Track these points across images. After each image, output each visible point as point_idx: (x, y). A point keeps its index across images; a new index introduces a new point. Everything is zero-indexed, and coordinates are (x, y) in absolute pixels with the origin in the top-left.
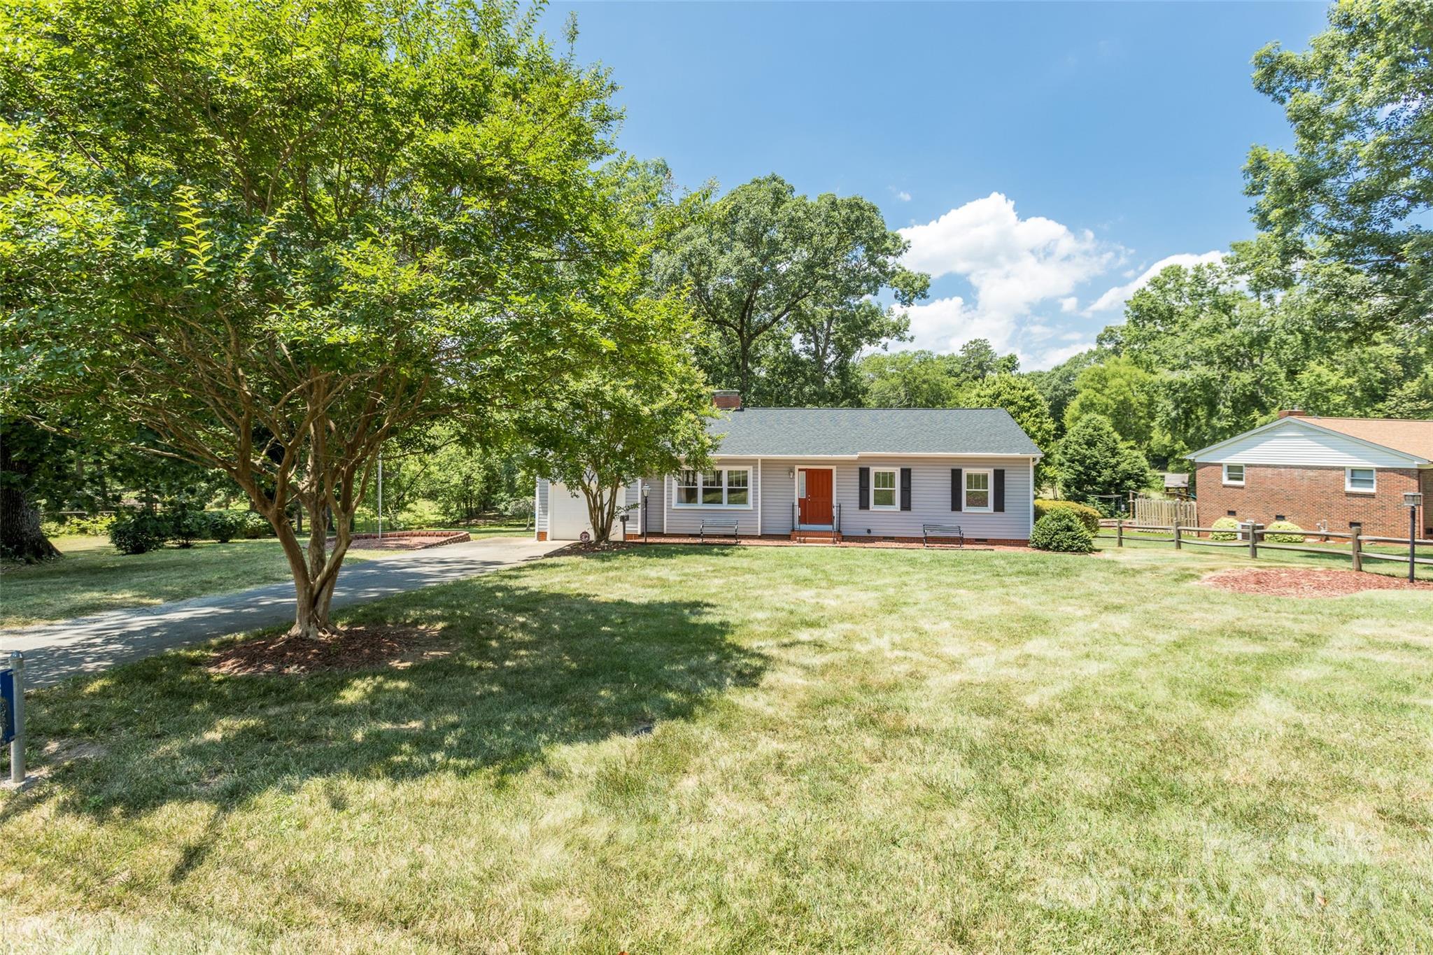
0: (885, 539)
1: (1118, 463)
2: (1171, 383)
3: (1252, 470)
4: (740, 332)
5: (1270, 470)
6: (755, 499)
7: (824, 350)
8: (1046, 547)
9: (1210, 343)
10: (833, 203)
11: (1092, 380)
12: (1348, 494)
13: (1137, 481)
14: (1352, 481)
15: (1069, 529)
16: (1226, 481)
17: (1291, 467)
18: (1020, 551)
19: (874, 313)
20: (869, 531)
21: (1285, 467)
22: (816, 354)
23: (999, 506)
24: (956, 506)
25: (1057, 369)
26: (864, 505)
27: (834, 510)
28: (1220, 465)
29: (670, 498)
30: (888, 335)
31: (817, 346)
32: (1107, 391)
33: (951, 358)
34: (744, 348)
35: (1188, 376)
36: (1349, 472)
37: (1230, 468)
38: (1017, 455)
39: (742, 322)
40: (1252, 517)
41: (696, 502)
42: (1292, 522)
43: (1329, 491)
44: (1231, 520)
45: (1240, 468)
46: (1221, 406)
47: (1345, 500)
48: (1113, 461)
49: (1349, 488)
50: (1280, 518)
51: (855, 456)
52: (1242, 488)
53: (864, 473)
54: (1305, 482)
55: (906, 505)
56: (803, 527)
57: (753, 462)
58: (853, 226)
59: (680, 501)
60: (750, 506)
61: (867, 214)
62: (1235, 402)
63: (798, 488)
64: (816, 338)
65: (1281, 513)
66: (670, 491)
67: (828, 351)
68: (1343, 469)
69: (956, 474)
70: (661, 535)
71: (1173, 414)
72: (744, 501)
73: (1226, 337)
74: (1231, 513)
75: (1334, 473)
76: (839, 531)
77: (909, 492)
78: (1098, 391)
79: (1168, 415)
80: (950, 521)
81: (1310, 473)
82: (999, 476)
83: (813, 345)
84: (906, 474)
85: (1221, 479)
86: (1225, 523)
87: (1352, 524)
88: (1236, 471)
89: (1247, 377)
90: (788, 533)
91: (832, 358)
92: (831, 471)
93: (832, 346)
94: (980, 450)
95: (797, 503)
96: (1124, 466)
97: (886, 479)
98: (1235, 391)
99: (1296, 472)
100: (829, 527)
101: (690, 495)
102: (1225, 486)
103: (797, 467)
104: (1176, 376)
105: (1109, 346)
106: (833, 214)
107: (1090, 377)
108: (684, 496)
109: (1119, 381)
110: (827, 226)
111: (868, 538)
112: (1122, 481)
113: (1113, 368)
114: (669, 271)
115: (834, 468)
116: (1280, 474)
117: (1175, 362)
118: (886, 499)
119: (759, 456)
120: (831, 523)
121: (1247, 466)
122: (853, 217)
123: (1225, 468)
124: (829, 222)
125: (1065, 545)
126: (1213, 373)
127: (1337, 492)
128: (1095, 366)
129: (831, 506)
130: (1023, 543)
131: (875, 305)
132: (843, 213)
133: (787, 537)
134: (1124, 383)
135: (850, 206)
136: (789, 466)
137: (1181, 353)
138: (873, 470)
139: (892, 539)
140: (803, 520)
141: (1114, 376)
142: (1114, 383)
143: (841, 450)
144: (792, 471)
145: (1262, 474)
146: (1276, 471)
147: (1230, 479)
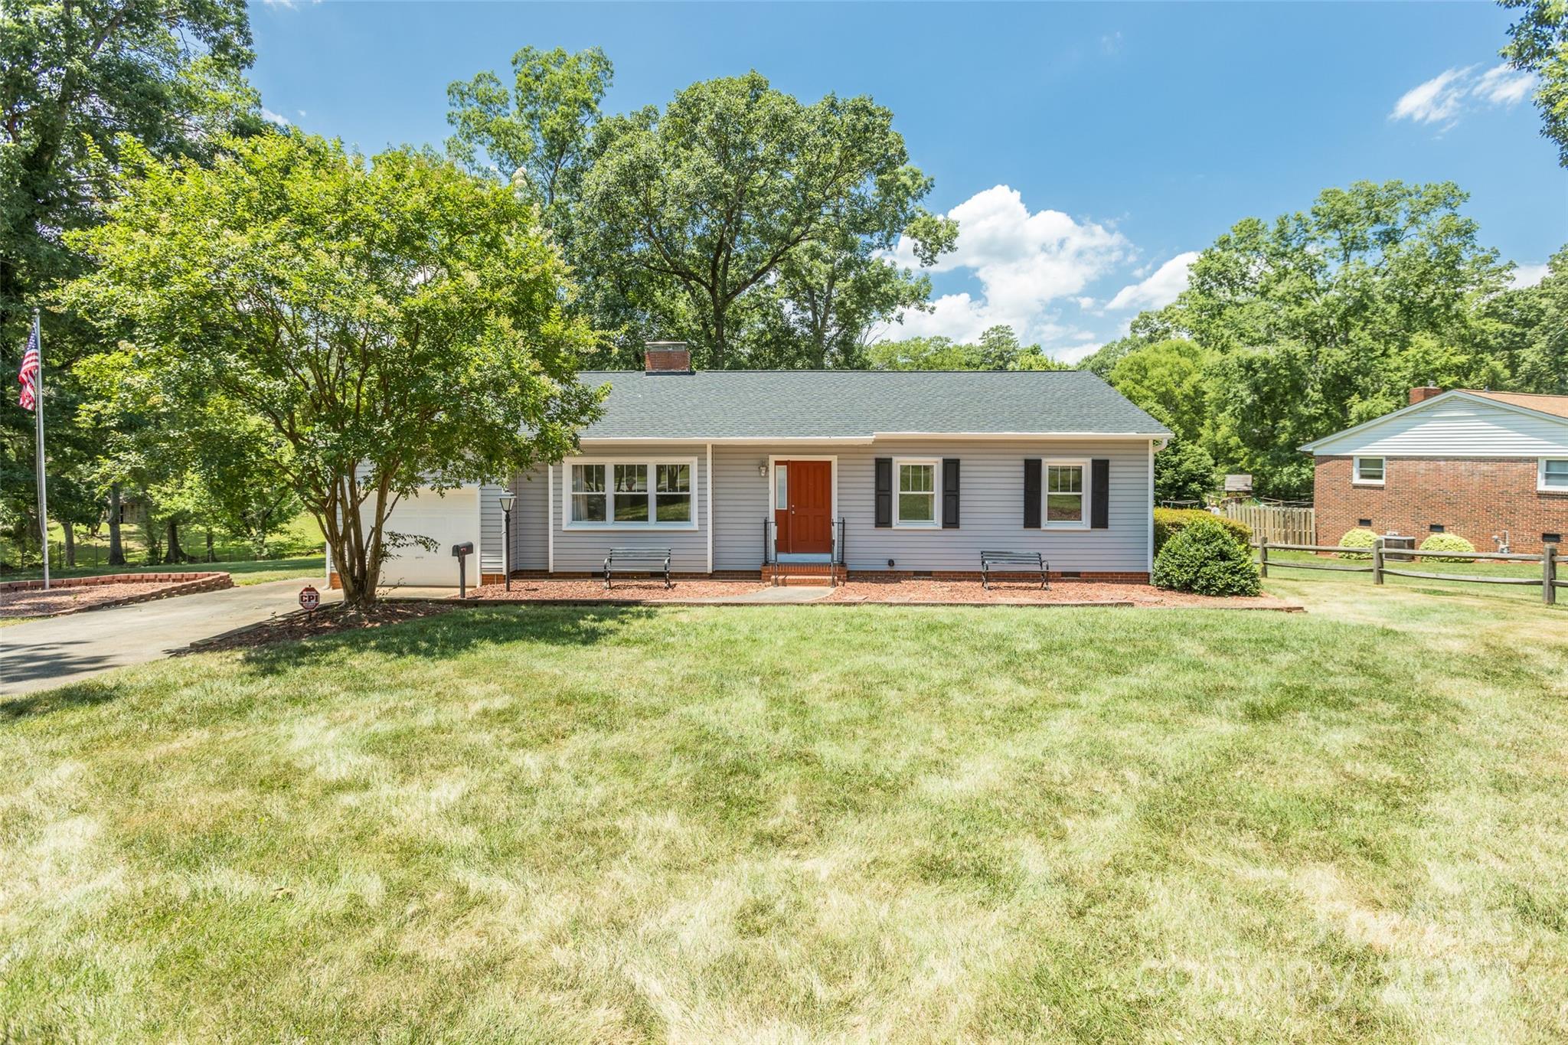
0: (918, 575)
1: (1181, 462)
2: (1251, 362)
3: (1397, 465)
4: (712, 290)
5: (1423, 464)
6: (702, 513)
7: (824, 320)
8: (1187, 588)
9: (1299, 313)
10: (833, 105)
11: (1131, 370)
12: (1541, 495)
13: (1202, 483)
14: (1547, 476)
15: (1223, 556)
16: (1357, 480)
17: (1456, 459)
18: (1136, 592)
19: (887, 275)
20: (891, 563)
21: (1447, 459)
22: (813, 326)
23: (1100, 520)
24: (1032, 519)
25: (1088, 359)
26: (883, 520)
27: (835, 529)
28: (1350, 458)
29: (558, 514)
30: (904, 303)
31: (815, 314)
32: (1146, 383)
33: (969, 349)
34: (719, 313)
35: (1271, 353)
36: (1543, 465)
37: (1364, 462)
38: (1132, 435)
39: (714, 275)
40: (1393, 528)
41: (603, 518)
42: (1456, 533)
43: (1512, 491)
44: (1366, 532)
45: (1378, 462)
46: (1309, 390)
47: (1536, 504)
48: (1175, 459)
49: (1542, 486)
50: (1437, 528)
51: (868, 439)
52: (1381, 488)
53: (883, 467)
54: (1476, 479)
55: (951, 520)
56: (784, 557)
57: (698, 450)
58: (859, 139)
59: (576, 518)
60: (694, 524)
61: (879, 120)
62: (1326, 384)
63: (775, 494)
64: (814, 306)
65: (1438, 522)
66: (558, 502)
67: (829, 322)
68: (1535, 460)
69: (1032, 469)
70: (544, 574)
71: (1249, 401)
72: (683, 517)
73: (1316, 304)
74: (1365, 522)
75: (1521, 466)
76: (842, 564)
77: (957, 497)
78: (1137, 382)
79: (1242, 402)
80: (1024, 542)
81: (1484, 467)
82: (1101, 469)
83: (810, 314)
84: (952, 468)
85: (1351, 476)
86: (1360, 538)
87: (1547, 537)
88: (1371, 467)
89: (1341, 354)
90: (758, 568)
91: (834, 331)
92: (829, 463)
93: (834, 316)
94: (1071, 427)
95: (772, 518)
96: (1187, 465)
97: (917, 476)
98: (1324, 372)
99: (1463, 467)
100: (825, 558)
101: (594, 510)
102: (1356, 487)
103: (773, 459)
104: (1258, 352)
105: (1143, 334)
106: (832, 118)
107: (1128, 366)
108: (583, 509)
109: (1160, 370)
110: (825, 136)
111: (891, 575)
112: (1186, 483)
113: (1154, 356)
114: (602, 188)
115: (833, 459)
116: (1438, 470)
117: (1256, 335)
118: (916, 510)
119: (710, 440)
120: (830, 550)
121: (1389, 458)
122: (860, 126)
123: (1356, 462)
124: (826, 130)
125: (1220, 584)
126: (1299, 348)
127: (1526, 492)
128: (1131, 355)
129: (830, 523)
130: (1142, 578)
131: (887, 264)
132: (847, 120)
133: (755, 576)
134: (1167, 373)
135: (856, 110)
136: (759, 457)
137: (1262, 326)
138: (899, 462)
139: (928, 575)
140: (782, 546)
141: (1154, 365)
142: (1154, 373)
143: (847, 429)
144: (764, 464)
145: (1412, 469)
146: (1432, 465)
147: (1363, 477)
